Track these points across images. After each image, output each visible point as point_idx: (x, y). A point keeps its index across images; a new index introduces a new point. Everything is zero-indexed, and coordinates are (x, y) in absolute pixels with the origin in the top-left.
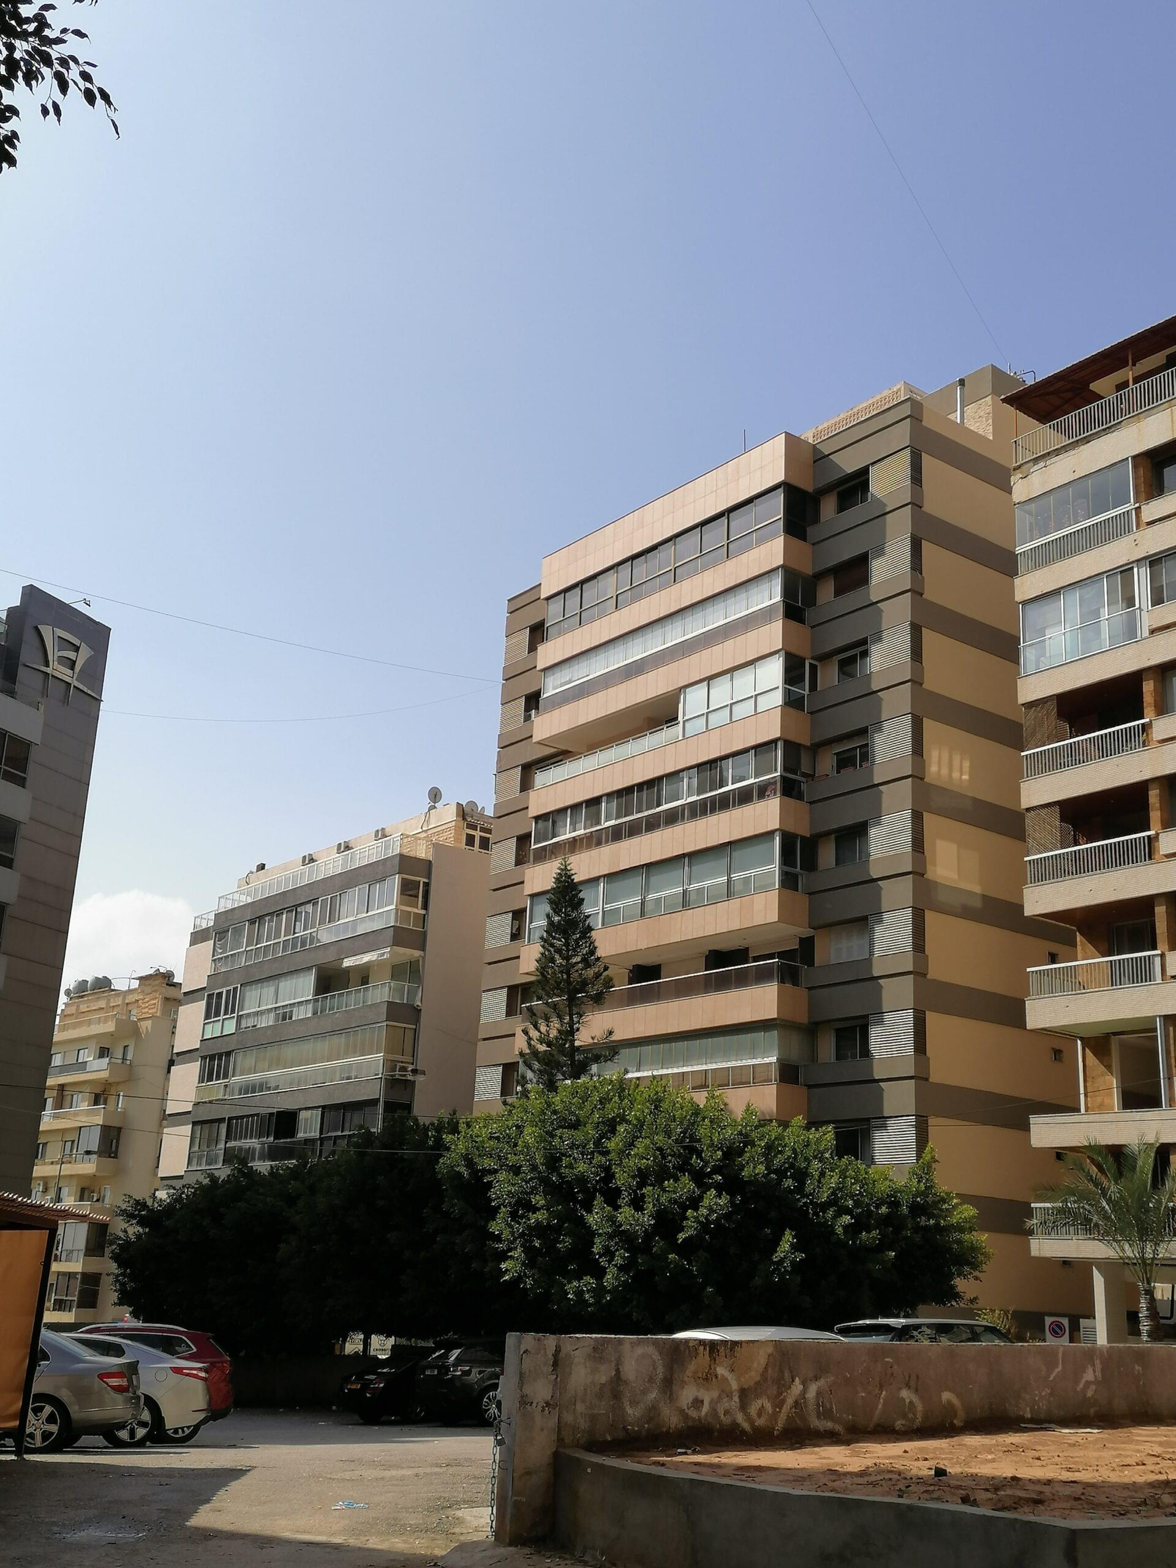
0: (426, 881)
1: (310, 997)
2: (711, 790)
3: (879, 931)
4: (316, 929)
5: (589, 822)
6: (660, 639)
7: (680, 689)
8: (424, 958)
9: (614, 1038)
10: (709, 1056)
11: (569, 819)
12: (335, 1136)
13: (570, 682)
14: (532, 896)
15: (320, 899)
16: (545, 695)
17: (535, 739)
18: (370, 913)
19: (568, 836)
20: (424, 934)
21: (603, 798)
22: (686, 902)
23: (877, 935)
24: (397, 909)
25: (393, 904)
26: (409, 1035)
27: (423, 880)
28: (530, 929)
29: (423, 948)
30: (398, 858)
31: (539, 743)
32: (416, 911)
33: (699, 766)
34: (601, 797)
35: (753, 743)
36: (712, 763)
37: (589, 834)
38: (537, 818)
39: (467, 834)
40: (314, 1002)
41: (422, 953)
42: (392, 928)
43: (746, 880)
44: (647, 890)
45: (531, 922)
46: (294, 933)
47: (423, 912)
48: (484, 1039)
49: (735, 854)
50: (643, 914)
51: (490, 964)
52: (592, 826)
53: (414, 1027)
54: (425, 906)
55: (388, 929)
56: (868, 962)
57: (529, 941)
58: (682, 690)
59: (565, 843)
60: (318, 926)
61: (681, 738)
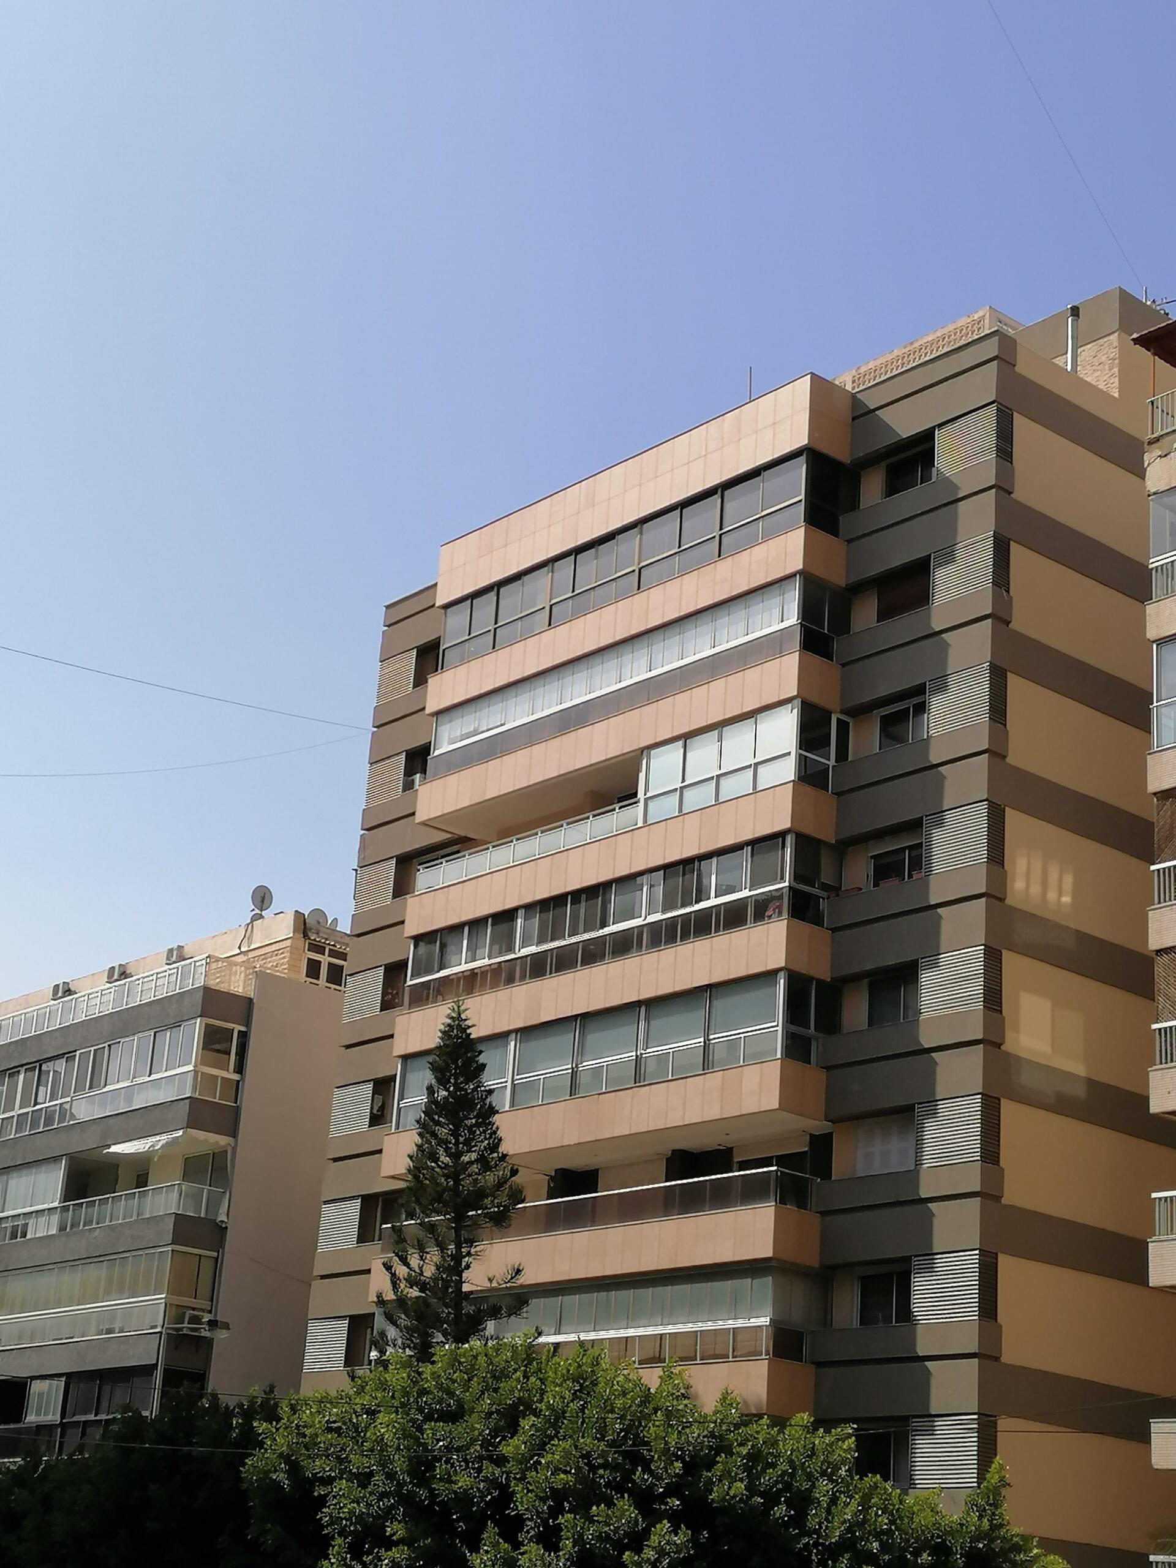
0: (243, 1029)
1: (56, 1204)
2: (683, 906)
3: (932, 1131)
4: (69, 1099)
5: (496, 947)
6: (614, 675)
7: (642, 750)
8: (234, 1149)
9: (525, 1279)
10: (666, 1313)
11: (465, 942)
12: (85, 1422)
13: (476, 733)
14: (406, 1058)
15: (78, 1053)
16: (437, 753)
17: (420, 817)
18: (153, 1077)
19: (464, 967)
20: (236, 1112)
21: (520, 911)
22: (639, 1074)
23: (928, 1136)
24: (196, 1072)
25: (190, 1063)
26: (207, 1268)
27: (238, 1028)
28: (399, 1109)
29: (234, 1134)
30: (202, 991)
31: (424, 824)
32: (224, 1074)
33: (666, 867)
34: (515, 910)
35: (748, 836)
36: (687, 863)
37: (496, 966)
38: (418, 939)
39: (309, 959)
40: (61, 1212)
41: (230, 1140)
42: (187, 1101)
43: (732, 1045)
44: (580, 1052)
45: (401, 1098)
46: (36, 1104)
47: (236, 1077)
48: (323, 1277)
49: (718, 1004)
50: (574, 1088)
51: (335, 1160)
52: (500, 954)
53: (215, 1254)
54: (240, 1069)
55: (182, 1103)
56: (913, 1176)
57: (397, 1127)
58: (645, 753)
59: (459, 979)
60: (72, 1095)
61: (640, 824)
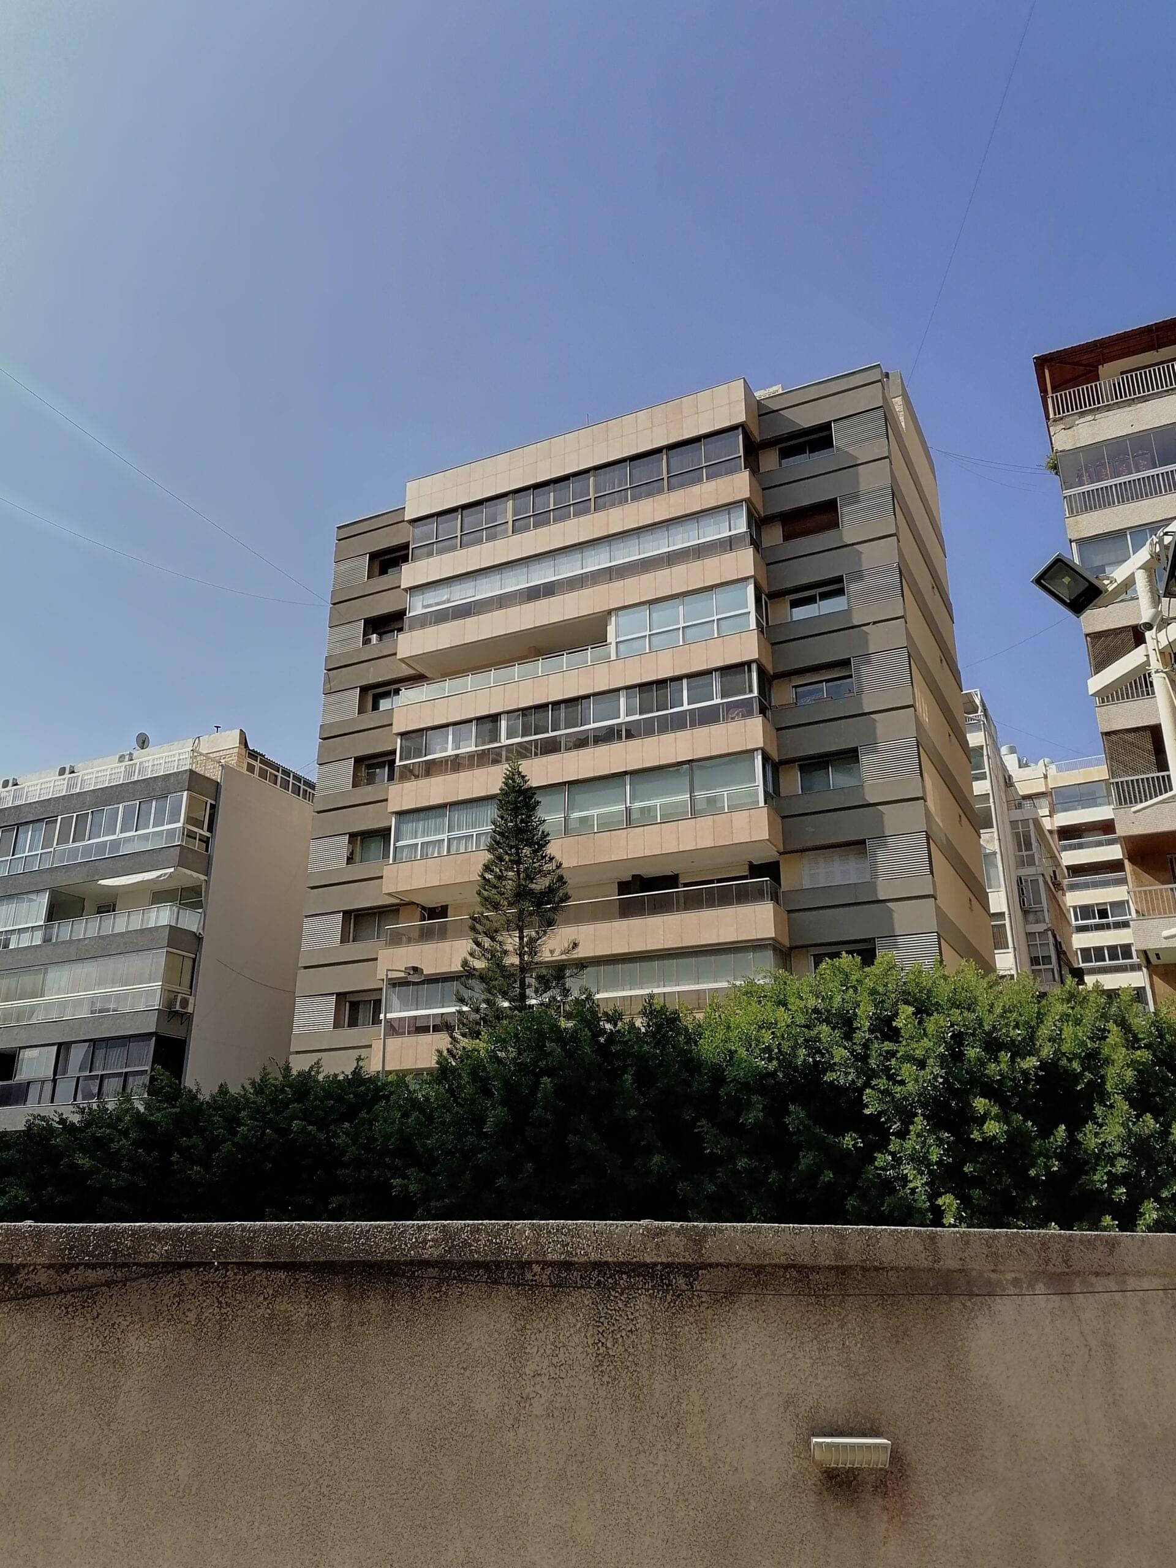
0: (213, 802)
1: (42, 923)
2: (659, 710)
3: (882, 856)
4: (52, 849)
5: (480, 740)
7: (609, 612)
8: (208, 883)
10: (665, 980)
11: (450, 737)
13: (449, 601)
14: (400, 814)
15: (59, 818)
16: (411, 614)
17: (399, 657)
18: (141, 832)
19: (450, 752)
20: (209, 859)
21: (503, 715)
22: (630, 820)
23: (878, 858)
24: (184, 828)
25: (179, 822)
26: (188, 964)
27: (210, 801)
28: (396, 848)
29: (207, 873)
30: (188, 773)
31: (402, 660)
32: (201, 832)
33: (641, 686)
34: (500, 714)
35: (720, 664)
36: (661, 683)
37: (481, 752)
38: (404, 735)
39: (248, 763)
40: (45, 929)
41: (206, 878)
42: (177, 848)
44: (571, 807)
45: (396, 840)
46: (13, 855)
47: (208, 834)
48: (306, 968)
49: (700, 773)
51: (313, 888)
52: (484, 744)
53: (194, 956)
54: (211, 829)
55: (172, 849)
56: (872, 886)
57: (394, 860)
58: (613, 613)
59: (447, 761)
60: (55, 846)
61: (613, 657)
